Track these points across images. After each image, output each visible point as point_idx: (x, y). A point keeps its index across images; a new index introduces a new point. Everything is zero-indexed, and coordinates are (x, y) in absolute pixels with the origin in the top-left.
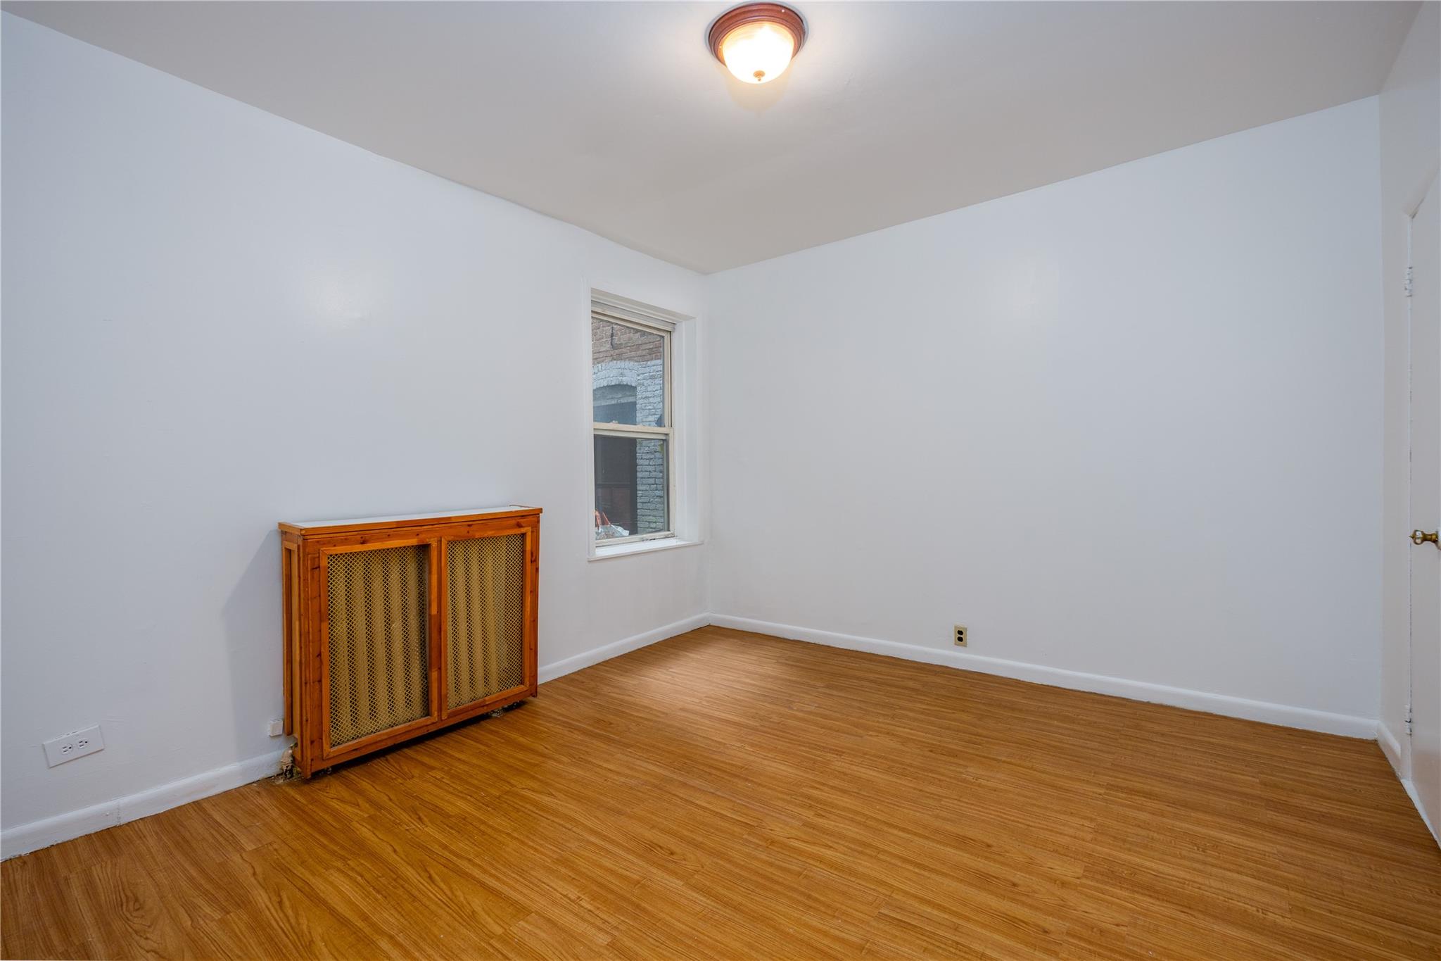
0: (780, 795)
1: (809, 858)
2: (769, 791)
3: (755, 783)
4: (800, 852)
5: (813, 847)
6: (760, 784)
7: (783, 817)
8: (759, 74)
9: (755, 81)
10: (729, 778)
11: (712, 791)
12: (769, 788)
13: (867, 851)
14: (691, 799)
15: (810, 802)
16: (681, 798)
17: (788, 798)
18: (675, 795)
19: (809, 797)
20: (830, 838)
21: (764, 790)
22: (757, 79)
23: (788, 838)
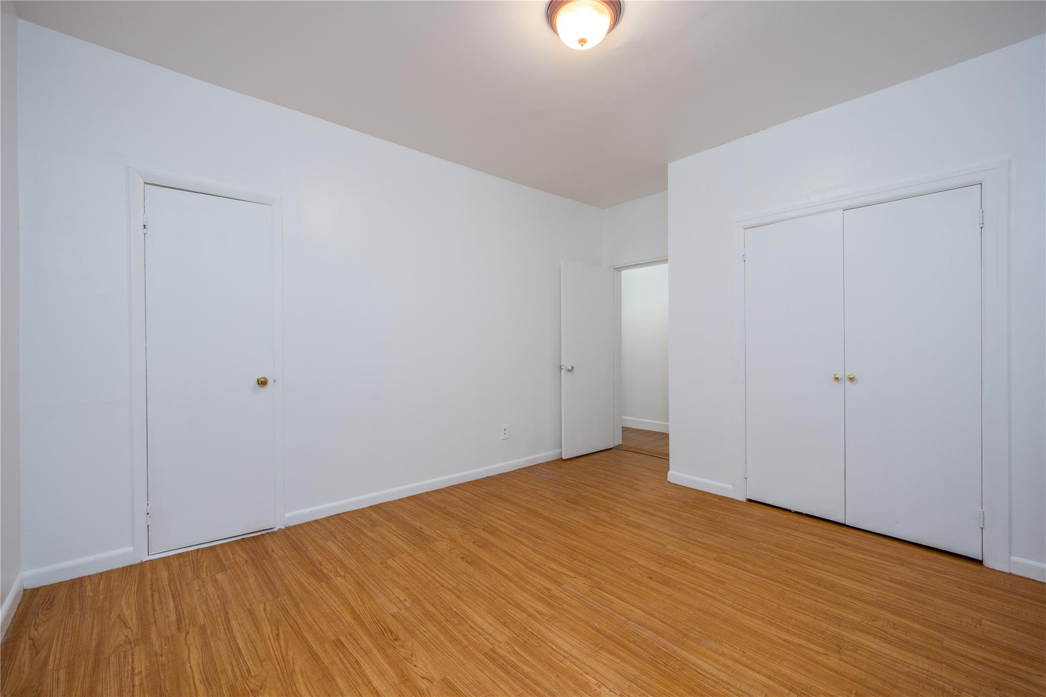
0: (571, 609)
1: (566, 566)
2: (580, 615)
3: (590, 626)
4: (571, 570)
5: (561, 570)
6: (587, 623)
7: (574, 591)
8: (582, 41)
9: (578, 47)
10: (614, 634)
11: (630, 622)
12: (579, 618)
13: (531, 564)
14: (647, 616)
15: (550, 601)
16: (656, 618)
17: (566, 606)
18: (664, 623)
19: (549, 605)
20: (548, 574)
21: (583, 618)
22: (580, 45)
23: (575, 577)
